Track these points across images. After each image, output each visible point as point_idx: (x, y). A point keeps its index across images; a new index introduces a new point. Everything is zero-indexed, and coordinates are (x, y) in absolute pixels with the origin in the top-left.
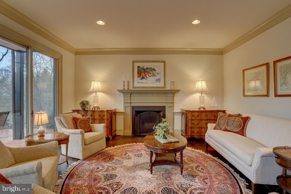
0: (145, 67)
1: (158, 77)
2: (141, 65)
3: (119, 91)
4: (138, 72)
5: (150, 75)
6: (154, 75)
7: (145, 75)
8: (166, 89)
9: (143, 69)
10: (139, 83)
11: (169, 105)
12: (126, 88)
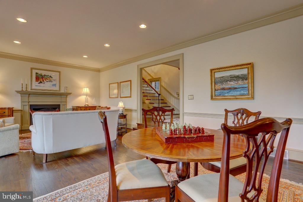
0: (43, 74)
1: (54, 83)
2: (40, 72)
3: (17, 92)
4: (36, 77)
5: (47, 81)
6: (50, 81)
7: (43, 81)
8: (60, 92)
9: (41, 75)
11: (63, 103)
12: (24, 89)
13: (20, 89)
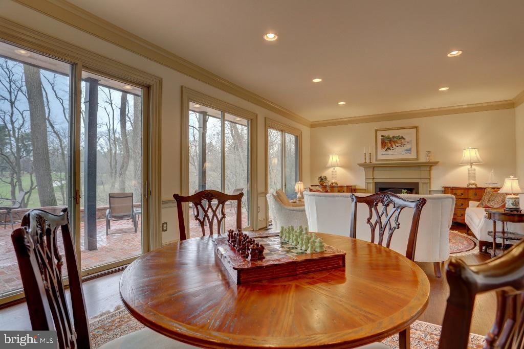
0: (391, 136)
1: (408, 147)
2: (386, 133)
3: (360, 165)
4: (382, 142)
5: (397, 145)
6: (403, 145)
7: (392, 146)
8: (419, 161)
9: (389, 138)
10: (384, 155)
11: (423, 181)
12: (368, 161)
13: (363, 162)
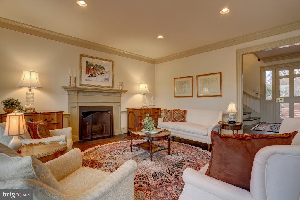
0: (94, 64)
1: (107, 76)
2: (90, 61)
4: (86, 68)
5: (99, 73)
6: (103, 74)
7: (94, 73)
8: (114, 89)
9: (92, 66)
10: (87, 81)
11: (117, 104)
12: (73, 85)
13: (68, 85)
